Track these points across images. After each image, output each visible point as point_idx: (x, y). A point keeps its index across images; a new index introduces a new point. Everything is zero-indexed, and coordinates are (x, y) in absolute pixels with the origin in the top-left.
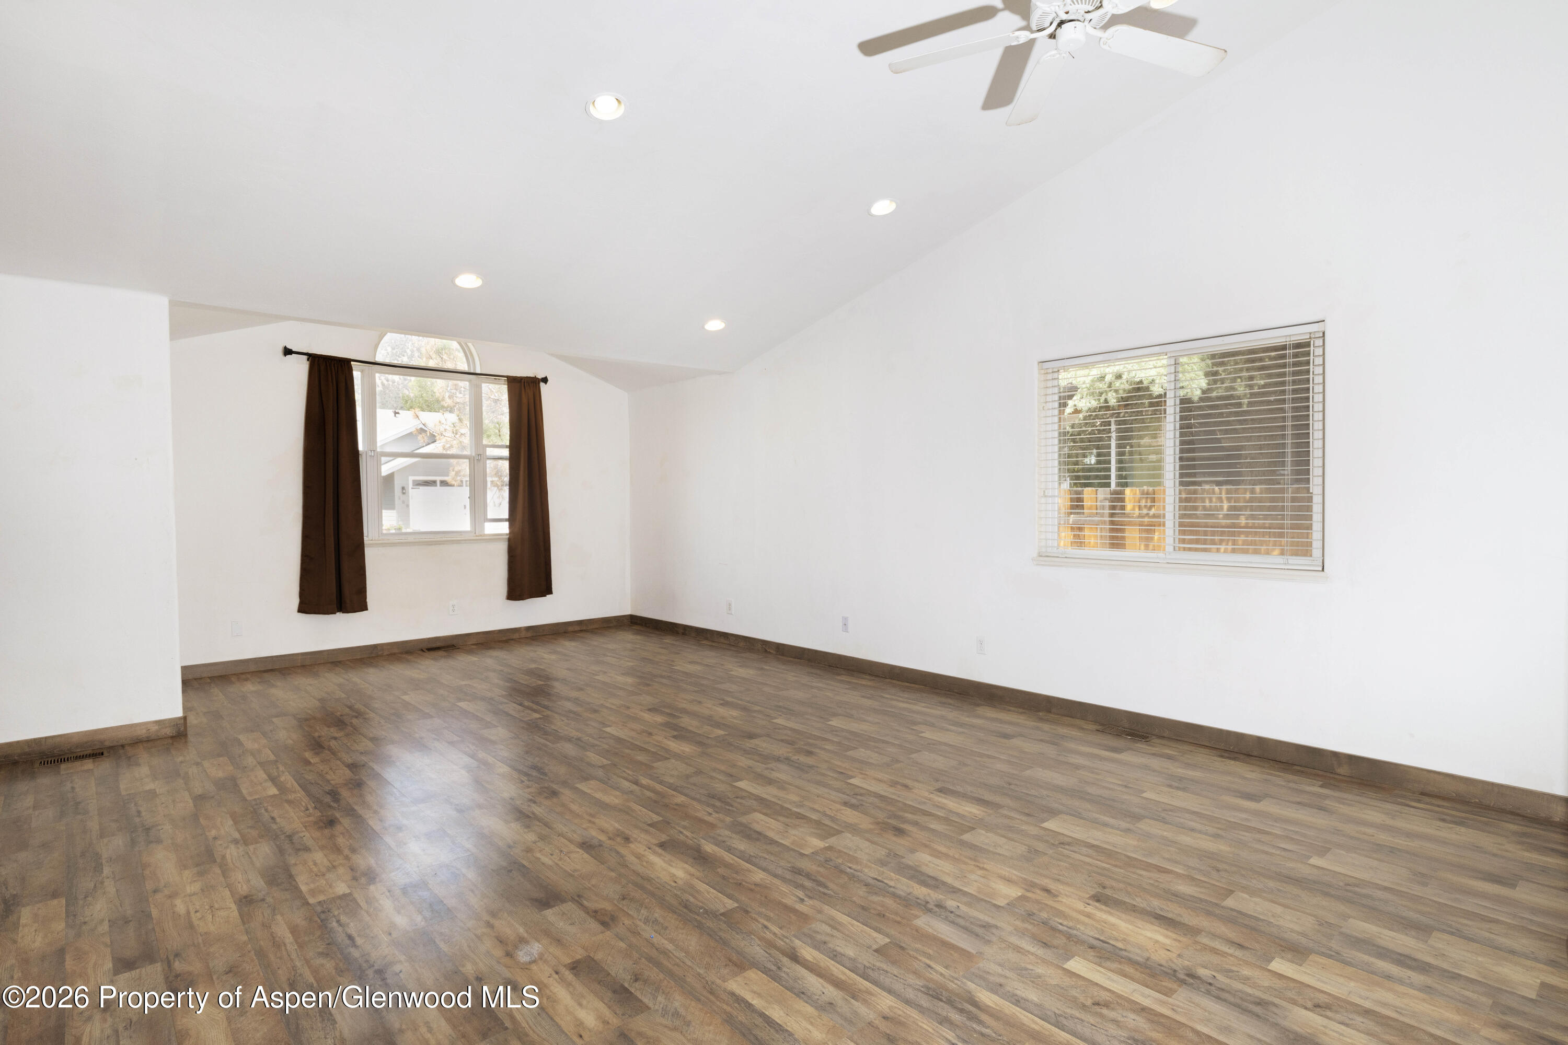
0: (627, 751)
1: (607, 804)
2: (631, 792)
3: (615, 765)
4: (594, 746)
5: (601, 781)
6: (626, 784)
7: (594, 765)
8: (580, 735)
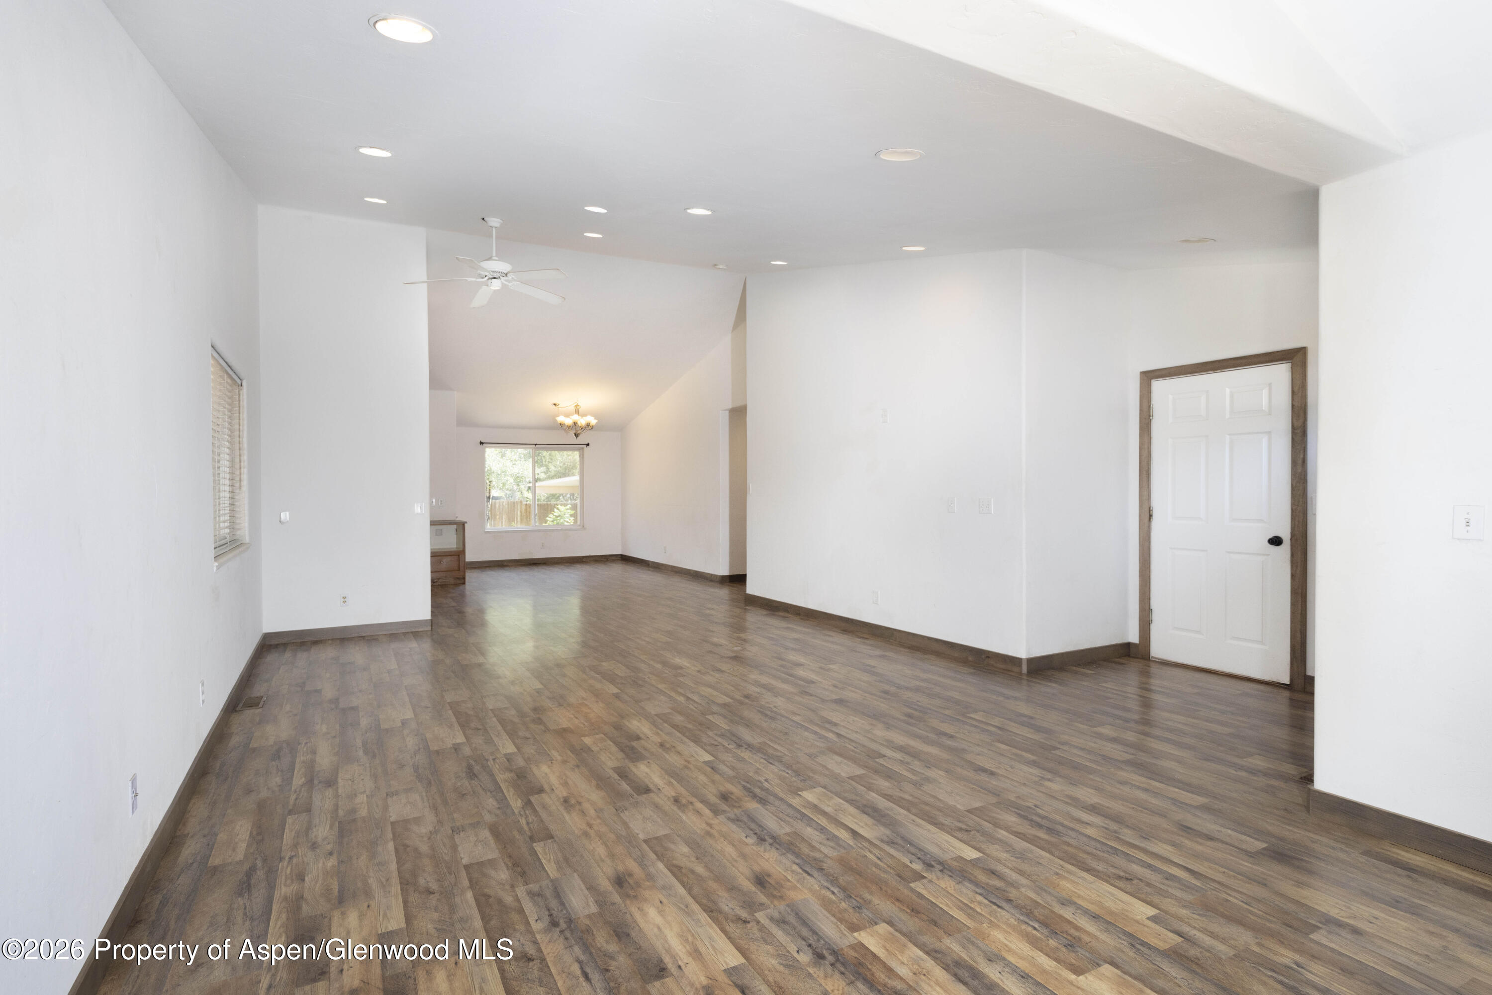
0: (690, 726)
1: (709, 687)
2: (693, 693)
3: (702, 714)
4: (722, 736)
5: (714, 702)
6: (696, 698)
7: (720, 715)
8: (738, 752)
